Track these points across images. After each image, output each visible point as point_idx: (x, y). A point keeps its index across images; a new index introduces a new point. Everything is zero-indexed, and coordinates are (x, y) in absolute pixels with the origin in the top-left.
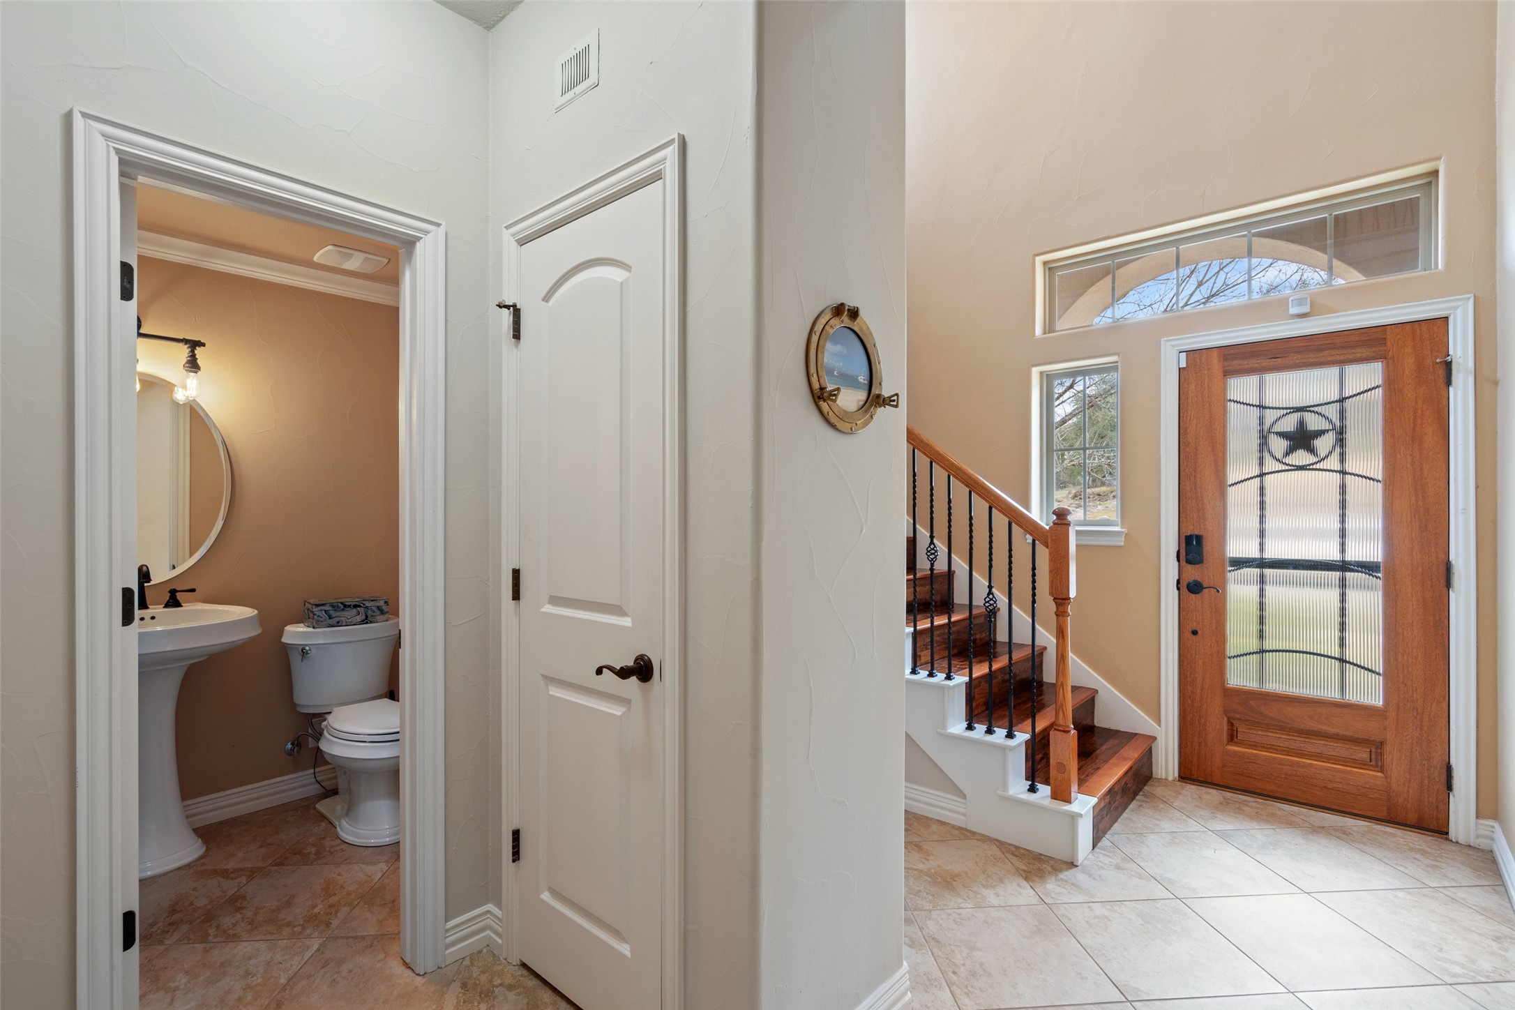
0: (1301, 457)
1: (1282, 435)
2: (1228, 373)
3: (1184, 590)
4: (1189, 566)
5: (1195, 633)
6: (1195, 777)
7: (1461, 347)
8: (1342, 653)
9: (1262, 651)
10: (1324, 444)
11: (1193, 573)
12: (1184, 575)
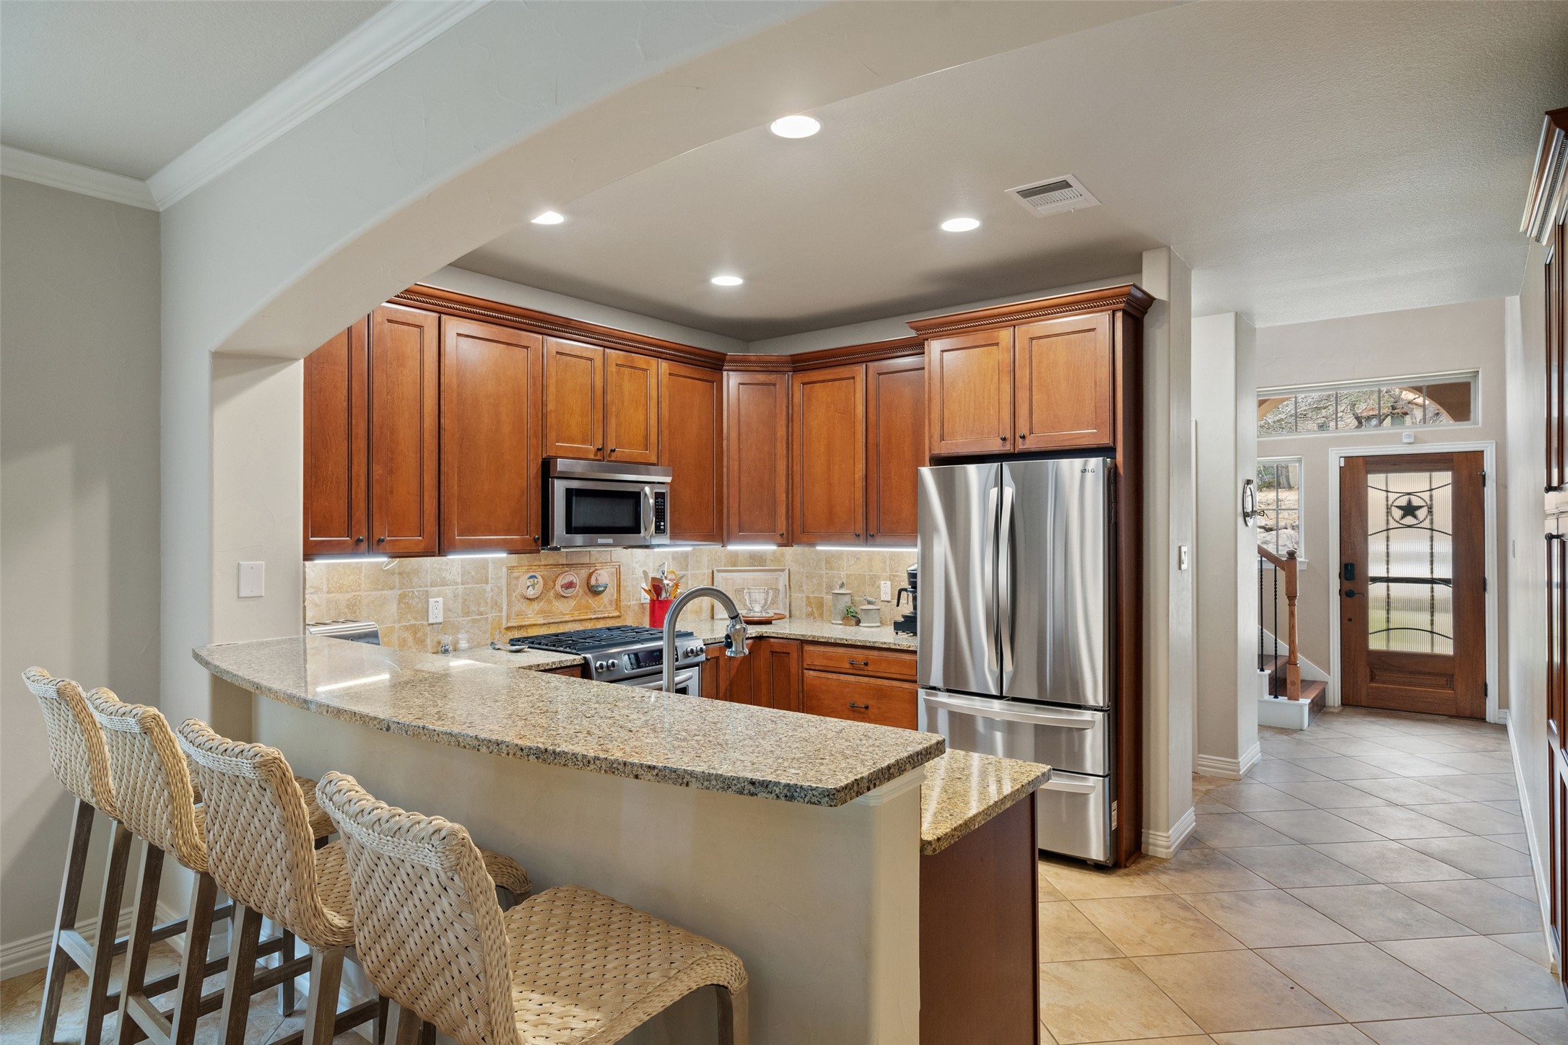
0: (1409, 520)
1: (1400, 507)
2: (1369, 472)
3: (1344, 596)
4: (1346, 582)
5: (1350, 620)
6: (1351, 703)
7: (1489, 466)
8: (1432, 628)
9: (1388, 629)
10: (1422, 513)
11: (1349, 585)
12: (1343, 587)
